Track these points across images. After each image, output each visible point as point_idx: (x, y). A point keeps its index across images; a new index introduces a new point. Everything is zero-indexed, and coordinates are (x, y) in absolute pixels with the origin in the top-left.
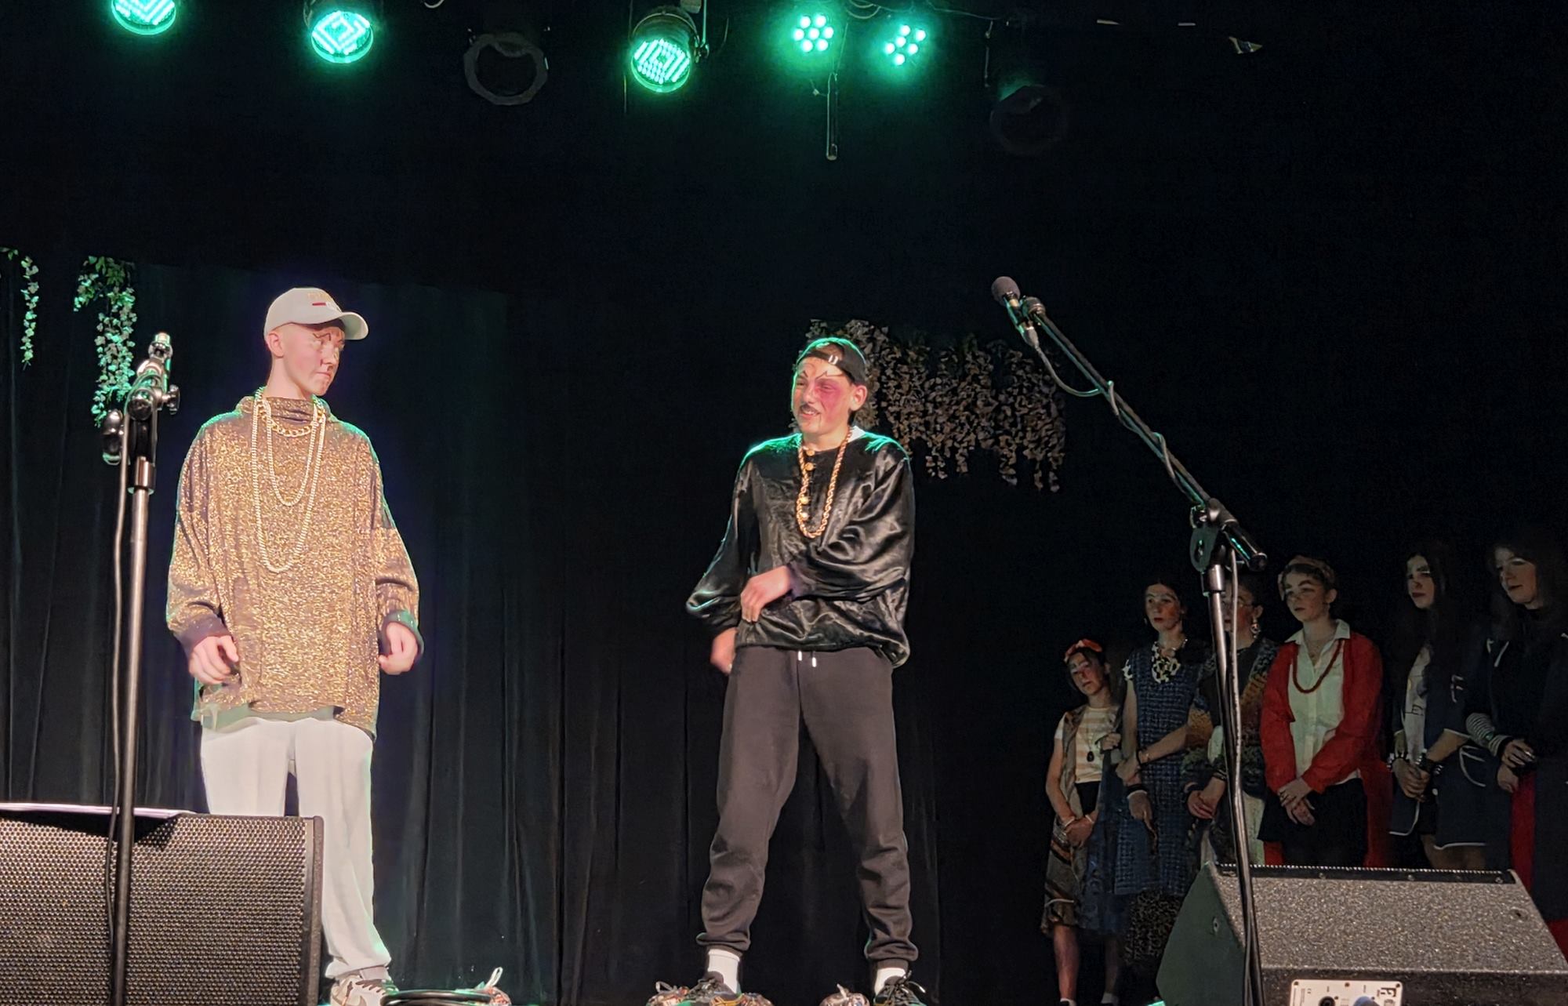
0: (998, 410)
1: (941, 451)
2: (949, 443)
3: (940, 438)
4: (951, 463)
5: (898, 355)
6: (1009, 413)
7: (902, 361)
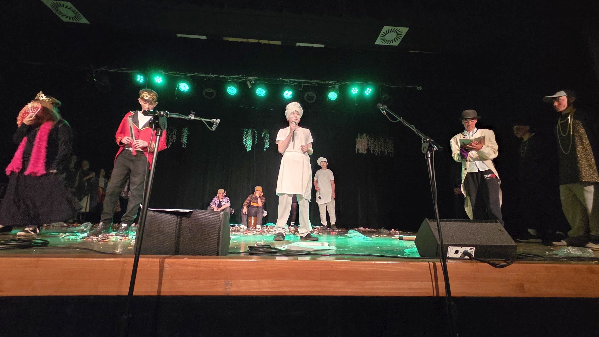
0: (385, 146)
1: (377, 151)
2: (378, 150)
3: (376, 150)
4: (378, 154)
5: (370, 139)
6: (386, 146)
7: (371, 139)
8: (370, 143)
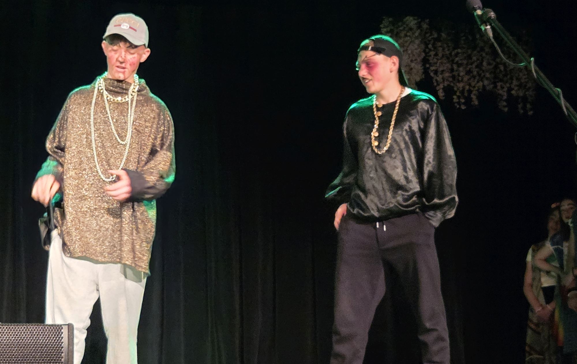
1: (462, 92)
3: (461, 85)
4: (468, 100)
8: (436, 55)
